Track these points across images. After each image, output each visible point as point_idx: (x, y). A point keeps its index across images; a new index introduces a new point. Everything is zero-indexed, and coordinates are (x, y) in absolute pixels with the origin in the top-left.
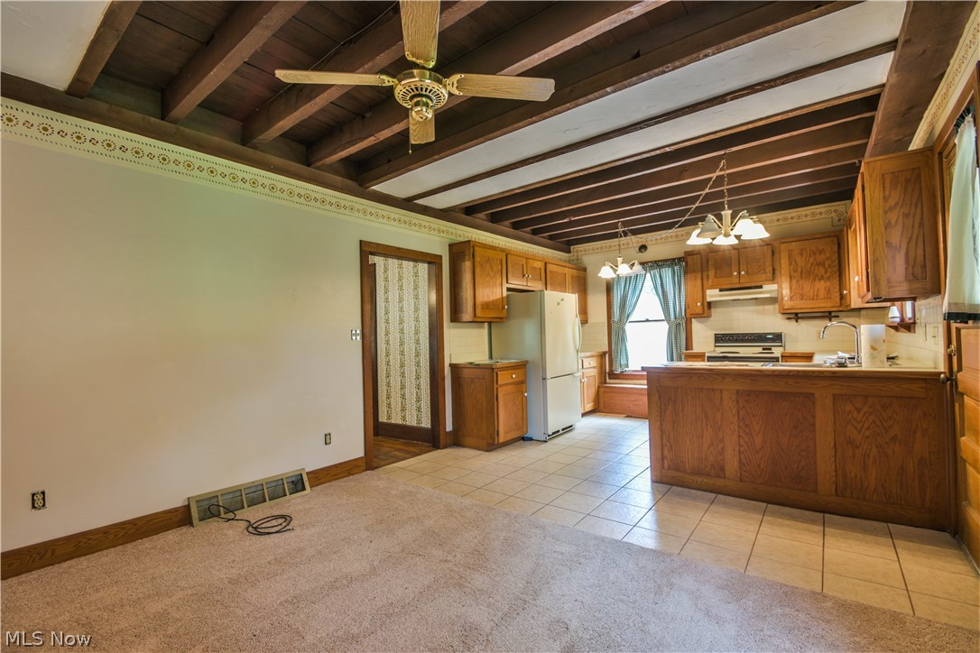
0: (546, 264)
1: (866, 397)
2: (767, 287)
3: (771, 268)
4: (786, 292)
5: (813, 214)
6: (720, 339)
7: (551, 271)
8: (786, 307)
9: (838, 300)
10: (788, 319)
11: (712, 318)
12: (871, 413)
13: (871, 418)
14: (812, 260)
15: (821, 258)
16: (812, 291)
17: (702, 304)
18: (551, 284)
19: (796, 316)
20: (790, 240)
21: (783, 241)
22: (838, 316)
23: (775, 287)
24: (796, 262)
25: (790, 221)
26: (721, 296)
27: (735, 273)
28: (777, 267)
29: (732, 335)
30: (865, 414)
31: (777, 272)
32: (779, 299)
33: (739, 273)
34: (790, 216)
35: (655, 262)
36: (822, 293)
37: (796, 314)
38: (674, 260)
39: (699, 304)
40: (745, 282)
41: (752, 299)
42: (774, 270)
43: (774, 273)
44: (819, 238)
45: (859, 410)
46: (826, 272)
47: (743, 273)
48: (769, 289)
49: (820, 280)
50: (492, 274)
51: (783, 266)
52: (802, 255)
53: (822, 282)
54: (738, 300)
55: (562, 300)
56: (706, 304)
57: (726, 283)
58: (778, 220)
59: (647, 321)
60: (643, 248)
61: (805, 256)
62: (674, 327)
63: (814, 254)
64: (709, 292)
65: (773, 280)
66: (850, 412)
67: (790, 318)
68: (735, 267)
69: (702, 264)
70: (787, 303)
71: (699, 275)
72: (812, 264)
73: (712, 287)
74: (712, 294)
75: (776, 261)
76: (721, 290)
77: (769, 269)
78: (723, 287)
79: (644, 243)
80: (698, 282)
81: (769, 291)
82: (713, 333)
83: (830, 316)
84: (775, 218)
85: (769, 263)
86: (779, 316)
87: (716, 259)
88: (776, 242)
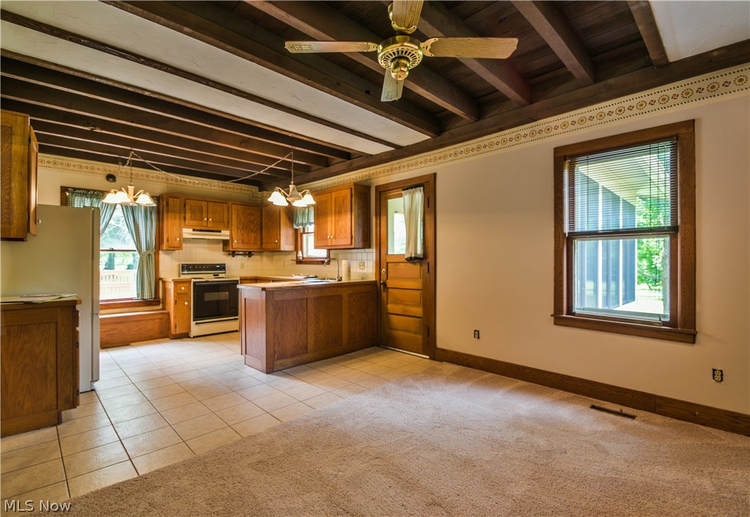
2: (223, 232)
5: (241, 189)
10: (228, 255)
14: (247, 219)
15: (252, 218)
16: (248, 238)
21: (233, 203)
23: (228, 233)
24: (240, 218)
26: (193, 234)
27: (206, 219)
28: (230, 219)
29: (194, 265)
33: (208, 219)
40: (211, 226)
42: (228, 221)
43: (228, 223)
46: (255, 228)
47: (210, 220)
48: (225, 233)
49: (251, 232)
51: (234, 219)
52: (243, 214)
54: (204, 239)
56: (181, 239)
57: (198, 224)
60: (111, 178)
61: (245, 215)
62: (144, 256)
63: (249, 215)
64: (185, 231)
65: (227, 228)
67: (230, 255)
68: (204, 215)
69: (180, 207)
71: (178, 215)
72: (248, 221)
73: (188, 227)
74: (187, 232)
75: (230, 215)
76: (194, 230)
77: (226, 220)
78: (196, 228)
79: (112, 173)
80: (177, 221)
81: (225, 235)
82: (178, 263)
83: (250, 254)
84: (221, 185)
85: (226, 216)
86: (222, 252)
87: (191, 206)
88: (230, 203)
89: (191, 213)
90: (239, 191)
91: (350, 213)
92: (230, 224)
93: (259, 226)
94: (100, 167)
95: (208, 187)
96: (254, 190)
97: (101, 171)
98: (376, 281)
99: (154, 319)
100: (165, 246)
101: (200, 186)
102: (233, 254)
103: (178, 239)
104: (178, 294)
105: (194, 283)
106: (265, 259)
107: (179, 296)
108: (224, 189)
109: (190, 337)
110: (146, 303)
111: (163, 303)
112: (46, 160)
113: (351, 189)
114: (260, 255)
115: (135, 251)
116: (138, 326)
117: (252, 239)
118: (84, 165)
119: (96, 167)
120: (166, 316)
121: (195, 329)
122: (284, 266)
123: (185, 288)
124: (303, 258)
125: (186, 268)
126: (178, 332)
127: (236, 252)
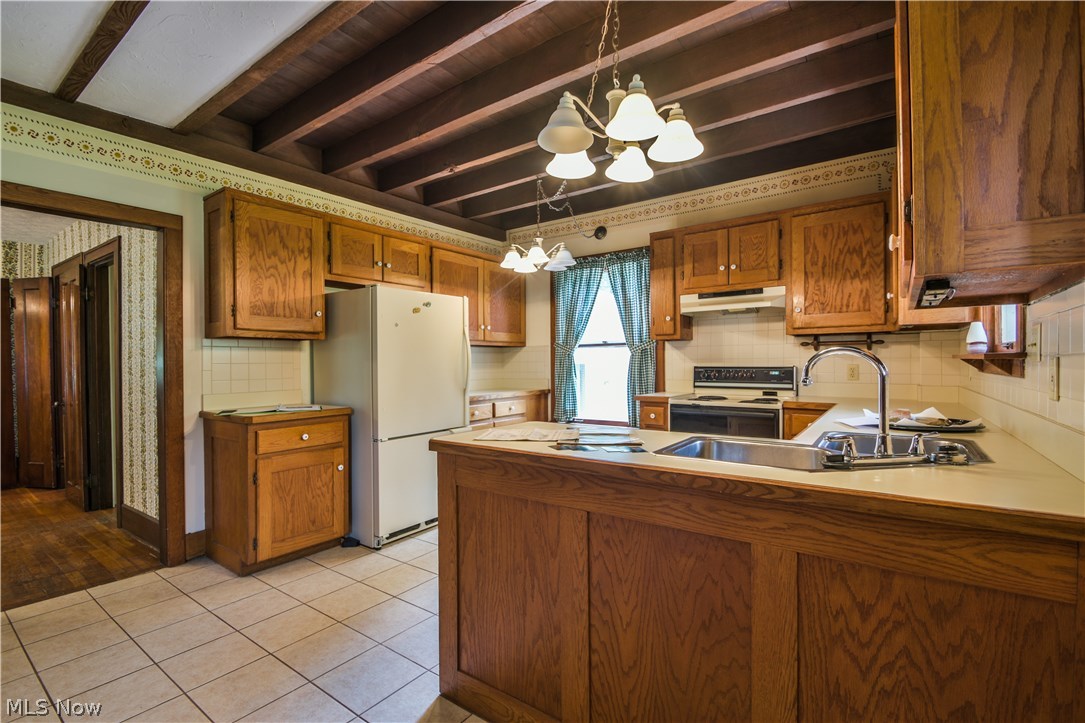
0: (431, 248)
1: (887, 573)
2: (769, 291)
3: (776, 258)
4: (798, 300)
5: (850, 170)
6: (703, 375)
7: (442, 262)
8: (798, 325)
9: (881, 313)
10: (803, 344)
11: (693, 342)
12: (898, 625)
13: (900, 638)
14: (840, 246)
15: (855, 240)
16: (839, 298)
17: (674, 319)
18: (442, 283)
19: (815, 340)
20: (809, 211)
21: (796, 212)
22: (882, 342)
23: (781, 290)
24: (815, 247)
25: (813, 183)
26: (701, 305)
27: (722, 268)
28: (786, 258)
29: (719, 370)
30: (882, 622)
31: (786, 267)
32: (788, 312)
33: (728, 267)
34: (812, 174)
35: (615, 252)
36: (856, 300)
37: (816, 337)
38: (641, 249)
39: (668, 318)
40: (737, 282)
41: (749, 311)
42: (781, 262)
43: (781, 266)
44: (855, 206)
45: (865, 611)
46: (863, 265)
47: (733, 267)
48: (774, 294)
49: (852, 278)
50: (283, 254)
51: (794, 255)
52: (825, 236)
53: (857, 282)
55: (427, 304)
56: (678, 318)
57: (708, 282)
58: (795, 182)
59: (605, 344)
60: (601, 232)
61: (830, 237)
62: (638, 353)
63: (846, 233)
64: (685, 300)
65: (779, 278)
66: (840, 611)
67: (807, 344)
68: (721, 258)
69: (674, 255)
70: (800, 319)
71: (670, 272)
72: (841, 252)
73: (688, 291)
74: (689, 303)
75: (785, 248)
76: (702, 296)
77: (774, 262)
78: (706, 291)
79: (602, 224)
80: (669, 283)
83: (867, 340)
84: (791, 179)
85: (773, 250)
87: (694, 246)
88: (786, 217)
89: (695, 261)
90: (821, 181)
94: (589, 221)
95: (759, 194)
101: (741, 198)
104: (647, 426)
105: (671, 407)
115: (622, 344)
117: (856, 298)
123: (658, 415)
127: (822, 339)
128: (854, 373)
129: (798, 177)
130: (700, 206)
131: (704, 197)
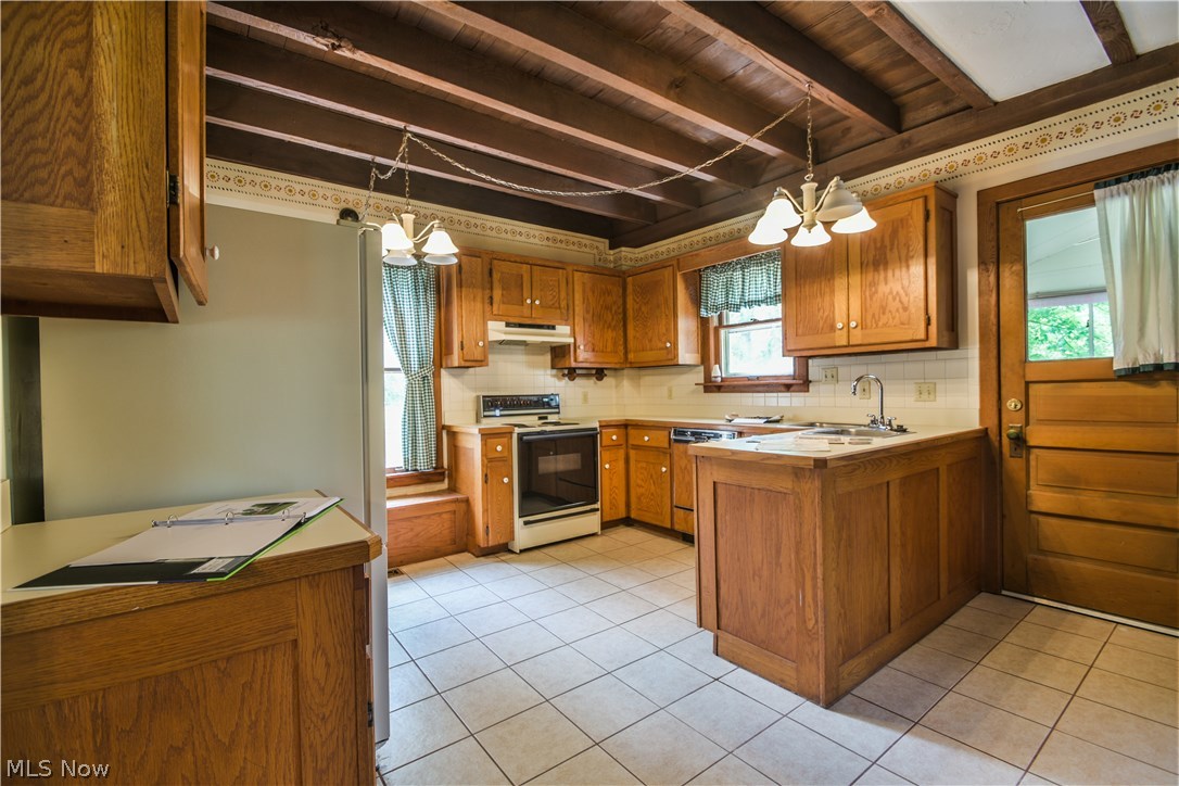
2: (558, 329)
3: (566, 302)
4: (580, 339)
8: (580, 360)
14: (601, 303)
15: (609, 300)
16: (602, 341)
17: (484, 344)
23: (567, 330)
24: (588, 300)
27: (529, 301)
28: (570, 303)
32: (572, 348)
33: (533, 302)
37: (575, 370)
40: (537, 316)
42: (568, 305)
43: (568, 310)
46: (613, 320)
47: (537, 302)
48: (562, 332)
49: (608, 328)
51: (576, 302)
52: (593, 292)
53: (610, 331)
57: (515, 313)
61: (596, 294)
62: (417, 381)
64: (491, 325)
65: (567, 320)
68: (526, 293)
70: (581, 354)
71: (480, 294)
72: (602, 307)
73: (497, 318)
74: (497, 330)
75: (571, 293)
76: (508, 325)
77: (563, 304)
78: (512, 320)
79: (350, 206)
80: (479, 305)
81: (562, 334)
82: (474, 395)
83: (599, 374)
84: (546, 235)
85: (563, 295)
86: (550, 372)
87: (502, 273)
88: (570, 268)
89: (503, 289)
90: (576, 248)
91: (922, 260)
92: (571, 311)
93: (621, 316)
94: (329, 194)
95: (523, 238)
96: (601, 247)
97: (329, 203)
98: (985, 432)
99: (440, 514)
100: (456, 360)
101: (509, 236)
102: (572, 373)
103: (481, 344)
104: (491, 460)
105: (520, 436)
106: (626, 384)
107: (492, 463)
108: (550, 243)
109: (512, 552)
110: (422, 478)
111: (450, 477)
112: (222, 173)
113: (926, 199)
114: (615, 377)
115: (398, 370)
116: (412, 530)
117: (609, 344)
118: (298, 188)
119: (321, 192)
120: (463, 505)
121: (523, 535)
122: (670, 396)
123: (503, 447)
124: (723, 380)
125: (491, 403)
126: (491, 544)
127: (578, 372)
128: (585, 398)
129: (550, 236)
130: (473, 230)
131: (479, 222)
